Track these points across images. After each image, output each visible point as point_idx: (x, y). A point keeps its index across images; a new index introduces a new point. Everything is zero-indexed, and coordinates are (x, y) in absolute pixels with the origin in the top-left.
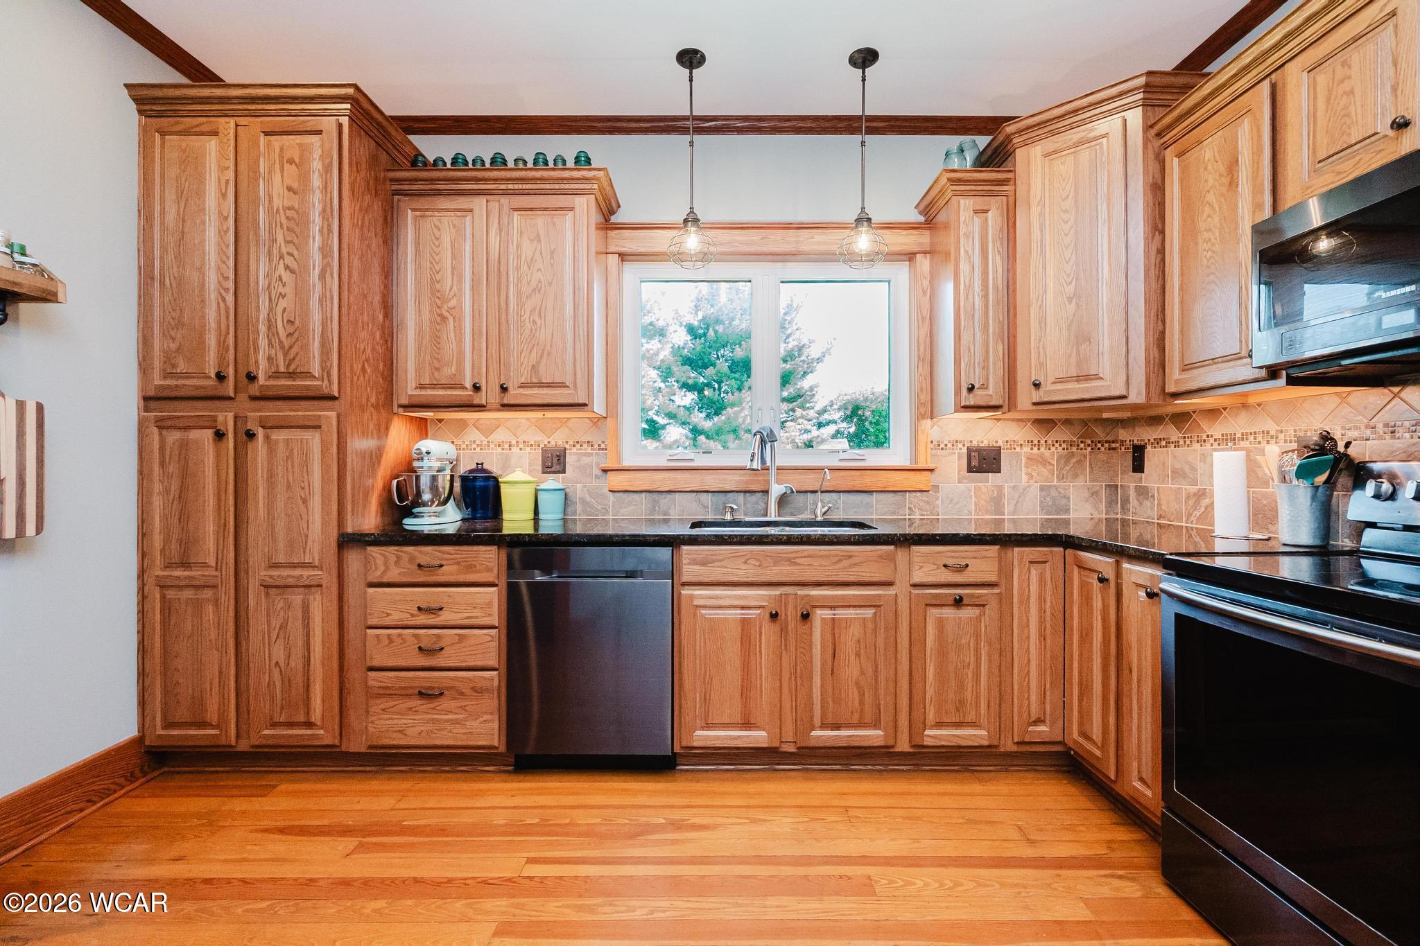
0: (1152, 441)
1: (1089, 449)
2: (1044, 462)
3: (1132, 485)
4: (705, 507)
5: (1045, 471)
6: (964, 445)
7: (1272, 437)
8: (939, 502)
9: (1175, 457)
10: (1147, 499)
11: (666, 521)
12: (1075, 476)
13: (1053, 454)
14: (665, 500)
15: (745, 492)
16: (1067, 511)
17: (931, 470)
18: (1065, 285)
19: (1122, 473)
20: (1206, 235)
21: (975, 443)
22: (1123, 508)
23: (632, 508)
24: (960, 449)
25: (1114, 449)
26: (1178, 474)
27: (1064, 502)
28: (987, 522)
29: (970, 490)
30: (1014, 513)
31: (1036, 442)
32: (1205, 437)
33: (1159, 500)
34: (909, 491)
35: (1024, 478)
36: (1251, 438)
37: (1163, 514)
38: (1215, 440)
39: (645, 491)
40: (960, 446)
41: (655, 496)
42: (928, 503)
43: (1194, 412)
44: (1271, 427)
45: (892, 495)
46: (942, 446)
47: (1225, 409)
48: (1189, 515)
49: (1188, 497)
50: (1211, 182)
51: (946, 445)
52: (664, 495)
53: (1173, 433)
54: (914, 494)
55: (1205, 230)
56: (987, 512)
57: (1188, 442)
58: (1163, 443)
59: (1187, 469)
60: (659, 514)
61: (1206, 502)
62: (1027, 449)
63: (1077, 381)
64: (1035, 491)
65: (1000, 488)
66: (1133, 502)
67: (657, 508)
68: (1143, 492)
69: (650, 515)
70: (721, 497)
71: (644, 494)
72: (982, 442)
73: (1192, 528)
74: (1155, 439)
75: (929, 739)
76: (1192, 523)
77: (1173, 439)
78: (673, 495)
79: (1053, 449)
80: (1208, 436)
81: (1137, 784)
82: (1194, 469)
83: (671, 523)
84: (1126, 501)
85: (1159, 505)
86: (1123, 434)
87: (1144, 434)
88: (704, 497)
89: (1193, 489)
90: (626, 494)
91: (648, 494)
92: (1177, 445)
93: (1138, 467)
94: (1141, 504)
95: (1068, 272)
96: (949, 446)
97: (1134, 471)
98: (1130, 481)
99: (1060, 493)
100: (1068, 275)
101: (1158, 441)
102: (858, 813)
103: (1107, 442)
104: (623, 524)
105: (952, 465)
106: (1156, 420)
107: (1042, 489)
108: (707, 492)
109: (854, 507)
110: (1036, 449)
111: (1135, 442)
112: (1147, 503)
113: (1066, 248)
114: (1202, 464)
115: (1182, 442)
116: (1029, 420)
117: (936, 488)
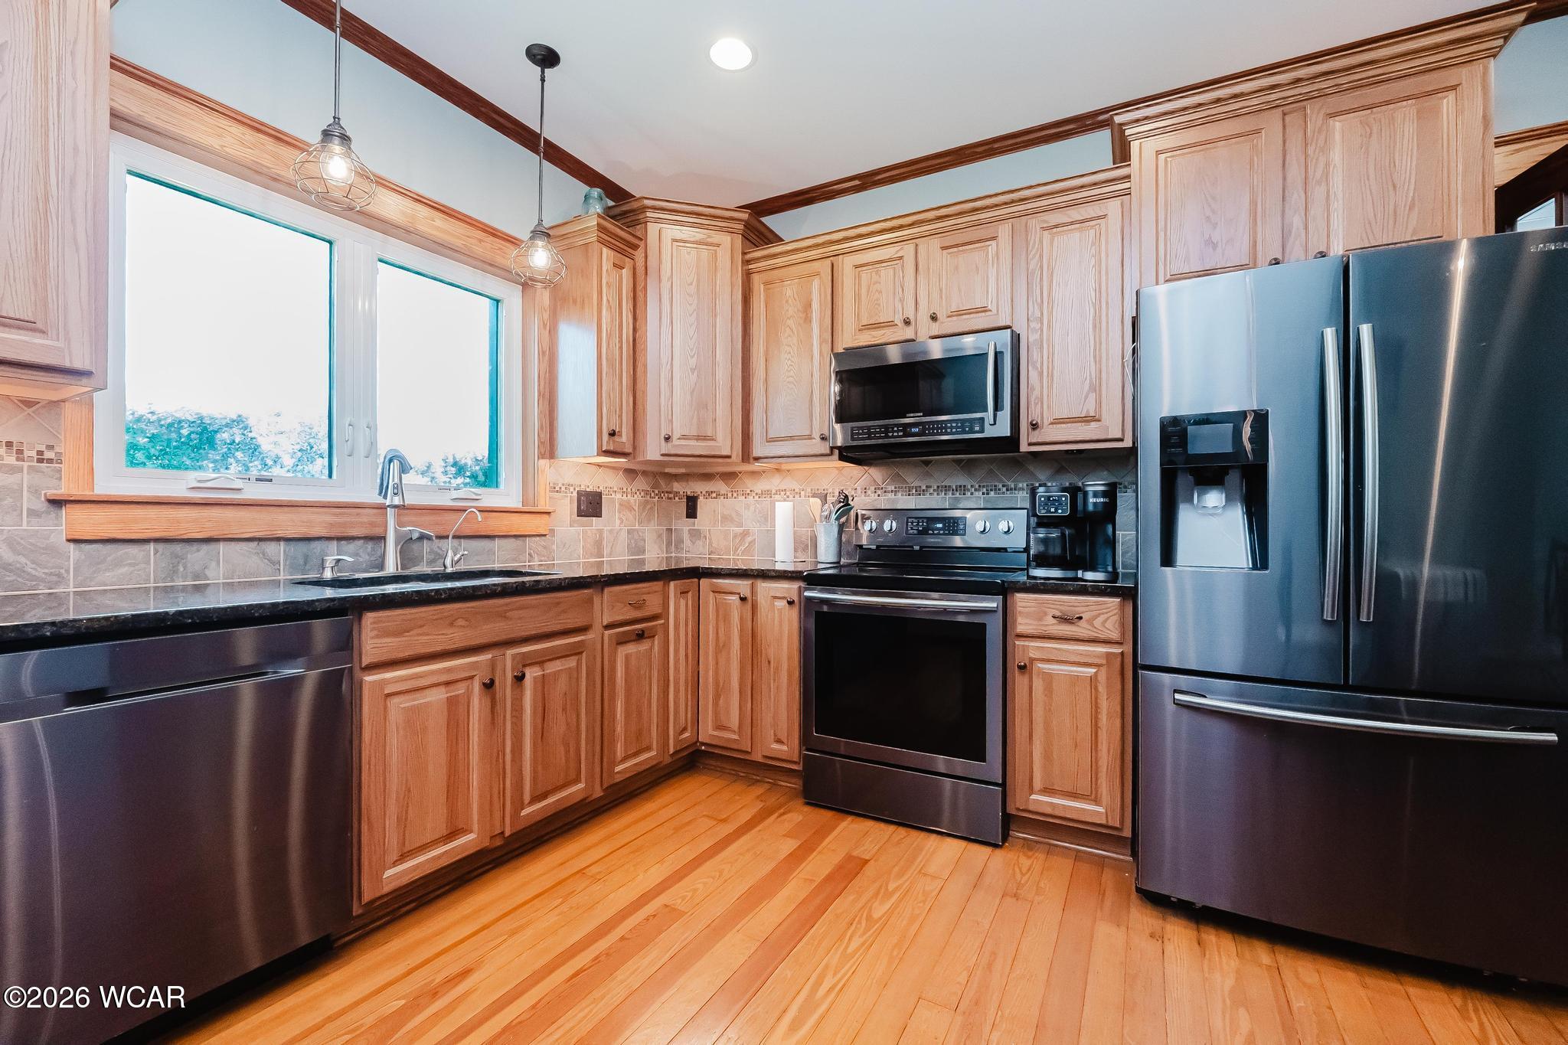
0: (704, 493)
1: (657, 497)
2: (631, 509)
3: (686, 529)
4: (275, 563)
5: (630, 516)
6: (575, 489)
7: (797, 493)
8: (554, 547)
9: (724, 506)
10: (700, 540)
11: (198, 589)
12: (649, 521)
13: (635, 500)
14: (196, 556)
15: (339, 539)
16: (643, 552)
17: (549, 513)
18: (689, 358)
19: (676, 519)
20: (788, 349)
21: (583, 488)
22: (676, 547)
23: (124, 570)
24: (572, 493)
25: (671, 498)
26: (726, 519)
27: (642, 543)
28: (592, 564)
29: (579, 534)
30: (610, 555)
31: (625, 490)
32: (748, 492)
33: (710, 540)
34: (530, 536)
35: (618, 522)
36: (782, 493)
37: (714, 551)
38: (757, 494)
39: (157, 540)
40: (572, 489)
41: (178, 548)
42: (545, 547)
43: (740, 473)
44: (797, 487)
45: (512, 540)
46: (557, 489)
47: (764, 472)
48: (736, 549)
49: (735, 536)
50: (791, 312)
51: (560, 488)
52: (195, 546)
53: (720, 486)
54: (534, 539)
55: (786, 345)
56: (592, 555)
57: (735, 495)
58: (714, 495)
59: (734, 515)
60: (185, 579)
61: (749, 539)
62: (619, 496)
63: (697, 440)
64: (624, 535)
65: (601, 531)
66: (687, 542)
67: (182, 569)
68: (696, 534)
69: (164, 580)
70: (302, 547)
71: (152, 546)
72: (588, 487)
73: (738, 559)
74: (707, 492)
75: (618, 776)
76: (738, 555)
77: (722, 492)
78: (212, 546)
79: (636, 496)
80: (751, 491)
81: (775, 746)
82: (738, 514)
83: (209, 591)
84: (680, 541)
85: (710, 544)
86: (677, 487)
87: (697, 487)
88: (271, 548)
89: (739, 530)
90: (110, 547)
91: (161, 546)
92: (726, 496)
93: (692, 513)
94: (694, 543)
95: (692, 347)
96: (563, 489)
97: (688, 516)
98: (684, 525)
99: (640, 536)
100: (692, 350)
101: (709, 493)
102: (594, 869)
103: (667, 492)
104: (107, 601)
105: (566, 507)
106: (708, 477)
107: (629, 532)
108: (278, 539)
109: (477, 555)
110: (625, 495)
111: (689, 493)
112: (700, 543)
113: (691, 326)
114: (746, 511)
115: (730, 495)
116: (621, 469)
117: (552, 531)
